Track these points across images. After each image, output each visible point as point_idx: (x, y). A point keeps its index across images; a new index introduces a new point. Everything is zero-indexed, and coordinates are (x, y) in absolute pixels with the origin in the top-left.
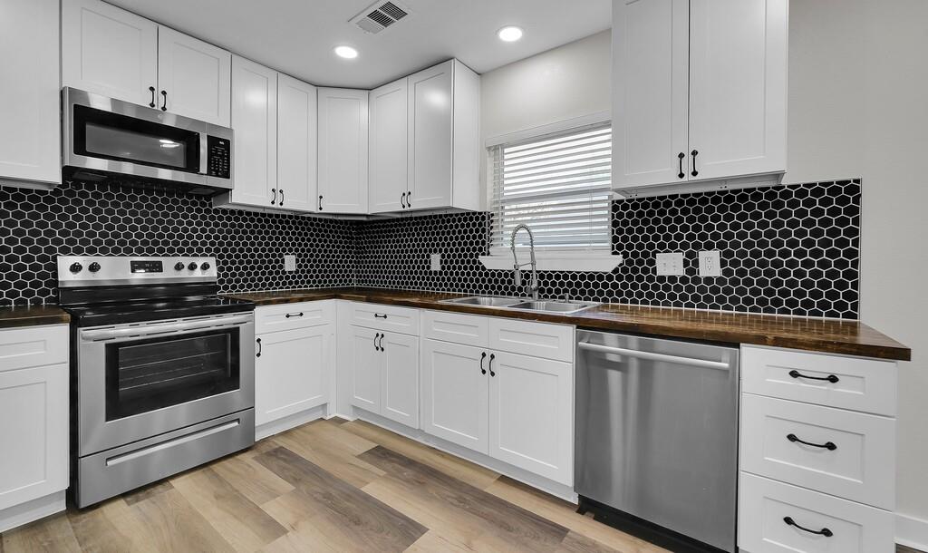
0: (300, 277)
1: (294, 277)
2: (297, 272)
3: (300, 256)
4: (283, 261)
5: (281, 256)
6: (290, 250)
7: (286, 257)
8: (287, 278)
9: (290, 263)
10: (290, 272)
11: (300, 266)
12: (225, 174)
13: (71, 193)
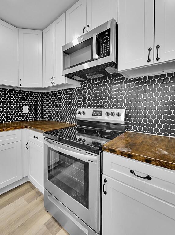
12: (109, 54)
13: (84, 86)
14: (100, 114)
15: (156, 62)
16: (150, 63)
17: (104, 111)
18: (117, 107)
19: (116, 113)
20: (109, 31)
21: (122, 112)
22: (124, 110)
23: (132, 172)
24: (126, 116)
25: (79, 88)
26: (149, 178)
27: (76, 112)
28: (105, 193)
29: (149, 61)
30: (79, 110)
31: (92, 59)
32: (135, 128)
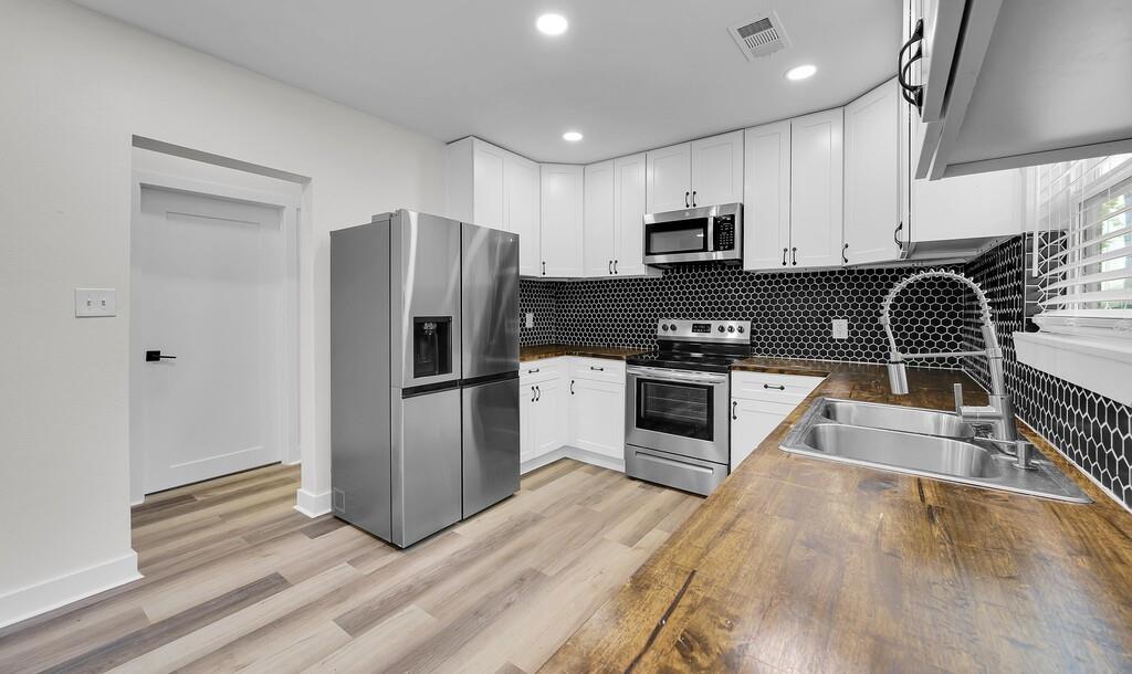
0: (854, 347)
1: (845, 347)
2: (850, 340)
3: (855, 320)
4: (831, 327)
5: (828, 320)
6: (841, 313)
7: (834, 322)
8: (836, 347)
9: (840, 329)
10: (840, 340)
11: (854, 334)
12: (731, 247)
13: (669, 278)
14: (706, 328)
15: (793, 266)
16: (786, 266)
17: (715, 324)
18: (736, 317)
19: (726, 327)
20: (733, 216)
21: (747, 325)
22: (749, 323)
23: (766, 386)
24: (753, 332)
25: (658, 279)
26: (782, 388)
27: (656, 326)
28: (735, 418)
29: (784, 264)
30: (662, 322)
31: (705, 249)
32: (766, 351)
